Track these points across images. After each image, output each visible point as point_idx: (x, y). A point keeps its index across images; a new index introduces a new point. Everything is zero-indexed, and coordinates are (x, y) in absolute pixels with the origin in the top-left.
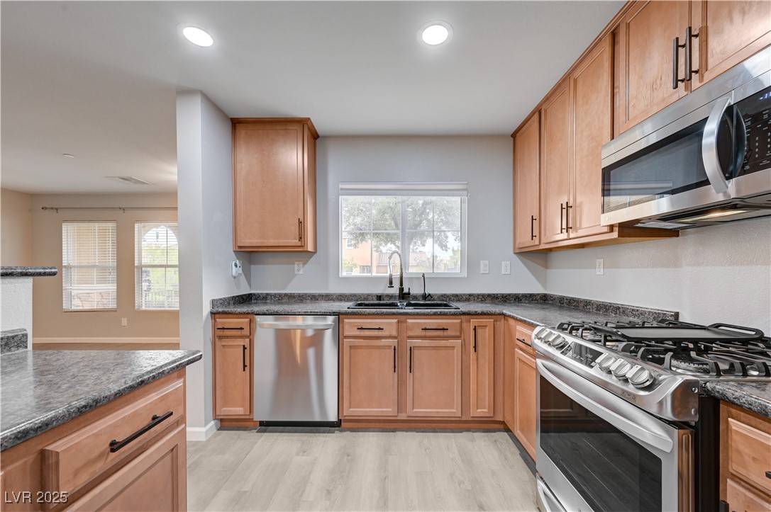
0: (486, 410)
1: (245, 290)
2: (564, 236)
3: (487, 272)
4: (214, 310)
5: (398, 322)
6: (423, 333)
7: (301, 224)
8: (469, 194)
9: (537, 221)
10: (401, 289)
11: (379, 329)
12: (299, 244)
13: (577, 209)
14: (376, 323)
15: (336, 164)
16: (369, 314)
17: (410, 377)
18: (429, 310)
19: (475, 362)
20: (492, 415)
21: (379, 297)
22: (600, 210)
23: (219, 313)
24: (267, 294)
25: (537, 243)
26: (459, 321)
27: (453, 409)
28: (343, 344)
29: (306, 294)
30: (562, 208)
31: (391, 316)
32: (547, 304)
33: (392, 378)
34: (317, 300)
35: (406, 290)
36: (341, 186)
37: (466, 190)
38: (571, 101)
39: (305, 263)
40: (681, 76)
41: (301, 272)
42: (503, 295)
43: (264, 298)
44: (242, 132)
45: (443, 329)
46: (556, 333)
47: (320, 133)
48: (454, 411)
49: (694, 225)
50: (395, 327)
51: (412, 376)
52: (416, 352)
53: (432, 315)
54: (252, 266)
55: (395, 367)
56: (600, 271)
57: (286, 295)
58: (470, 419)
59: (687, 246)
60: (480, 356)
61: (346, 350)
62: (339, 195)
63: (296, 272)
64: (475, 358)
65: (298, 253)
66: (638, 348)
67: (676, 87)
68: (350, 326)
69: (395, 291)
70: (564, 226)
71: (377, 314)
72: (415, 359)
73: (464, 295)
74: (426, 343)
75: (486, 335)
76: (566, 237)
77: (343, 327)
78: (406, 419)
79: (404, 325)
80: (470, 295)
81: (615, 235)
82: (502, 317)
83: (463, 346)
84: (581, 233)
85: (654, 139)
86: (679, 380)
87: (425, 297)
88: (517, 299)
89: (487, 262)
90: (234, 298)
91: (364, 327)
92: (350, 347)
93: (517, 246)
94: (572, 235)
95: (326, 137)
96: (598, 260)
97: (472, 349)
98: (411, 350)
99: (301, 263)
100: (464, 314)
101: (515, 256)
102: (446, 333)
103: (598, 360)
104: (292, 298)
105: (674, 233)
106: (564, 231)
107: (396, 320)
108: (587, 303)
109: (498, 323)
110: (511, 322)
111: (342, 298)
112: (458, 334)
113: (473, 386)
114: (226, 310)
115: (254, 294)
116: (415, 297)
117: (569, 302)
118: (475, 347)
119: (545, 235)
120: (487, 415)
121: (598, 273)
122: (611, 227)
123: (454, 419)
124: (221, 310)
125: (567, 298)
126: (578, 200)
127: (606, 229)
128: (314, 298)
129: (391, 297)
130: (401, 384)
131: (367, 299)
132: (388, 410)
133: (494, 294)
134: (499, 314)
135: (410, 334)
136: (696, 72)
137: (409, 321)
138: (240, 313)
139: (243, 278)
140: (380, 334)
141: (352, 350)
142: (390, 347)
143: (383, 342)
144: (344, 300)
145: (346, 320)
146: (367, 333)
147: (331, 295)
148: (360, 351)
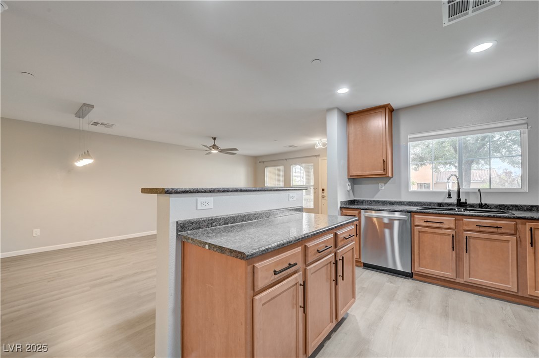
1: (352, 198)
4: (342, 206)
5: (456, 220)
6: (478, 229)
7: (385, 162)
8: (529, 127)
10: (459, 200)
11: (441, 223)
12: (384, 173)
14: (438, 219)
15: (405, 124)
16: (432, 213)
17: (466, 257)
18: (483, 214)
19: (532, 254)
21: (440, 205)
23: (344, 208)
24: (363, 200)
26: (513, 223)
27: (509, 285)
28: (414, 229)
29: (386, 201)
31: (449, 216)
33: (452, 255)
34: (394, 204)
35: (463, 200)
36: (409, 136)
37: (526, 123)
39: (385, 184)
41: (383, 188)
43: (362, 202)
44: (352, 119)
45: (497, 227)
47: (394, 108)
48: (510, 287)
50: (453, 222)
52: (471, 241)
53: (486, 217)
54: (355, 185)
55: (453, 248)
57: (374, 201)
58: (527, 297)
61: (416, 234)
62: (408, 142)
63: (380, 188)
64: (532, 251)
65: (383, 178)
68: (419, 220)
69: (454, 200)
71: (439, 214)
72: (471, 245)
74: (481, 235)
77: (414, 220)
78: (463, 282)
79: (460, 222)
83: (519, 241)
87: (481, 205)
90: (348, 201)
91: (429, 221)
92: (419, 231)
95: (399, 110)
97: (528, 245)
98: (466, 238)
99: (383, 183)
100: (519, 218)
102: (499, 230)
104: (377, 202)
107: (454, 218)
111: (410, 204)
112: (513, 232)
113: (530, 273)
114: (347, 206)
115: (356, 200)
116: (472, 206)
118: (532, 243)
123: (509, 293)
124: (345, 206)
128: (392, 203)
129: (450, 205)
130: (459, 259)
131: (430, 205)
132: (449, 274)
135: (466, 228)
137: (465, 219)
138: (354, 209)
139: (351, 192)
140: (441, 226)
141: (420, 234)
142: (449, 235)
143: (444, 231)
144: (413, 206)
145: (415, 216)
146: (431, 224)
147: (403, 202)
148: (426, 235)
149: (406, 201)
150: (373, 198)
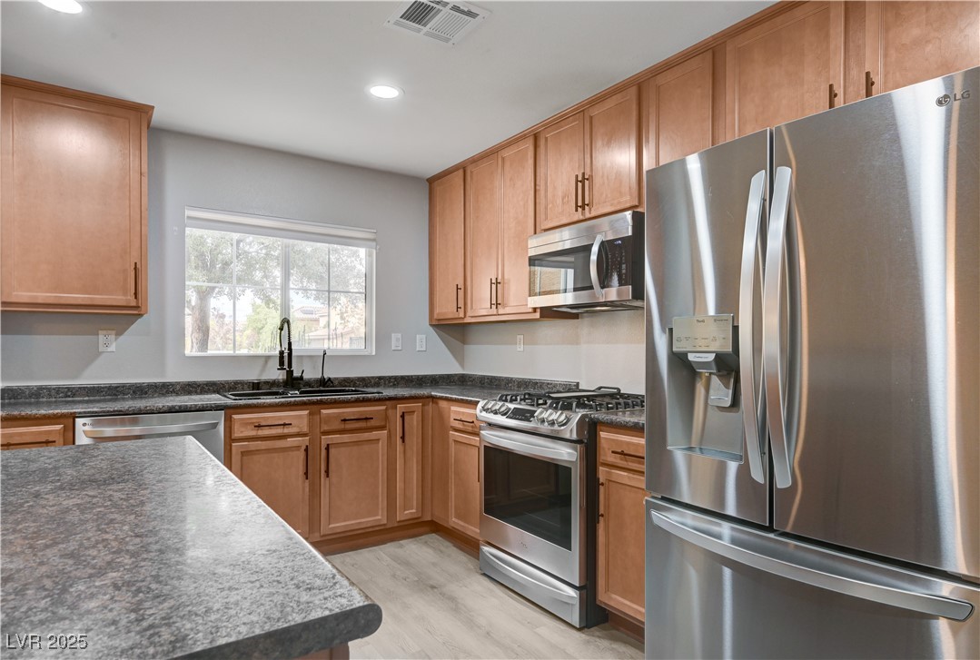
0: (414, 511)
2: (494, 311)
3: (400, 348)
5: (310, 414)
6: (342, 426)
7: (138, 271)
8: (378, 247)
9: (463, 291)
10: (290, 373)
11: (285, 425)
12: (133, 302)
13: (506, 285)
14: (280, 418)
16: (270, 406)
17: (325, 484)
19: (402, 455)
20: (420, 515)
21: (256, 385)
22: (527, 293)
24: (41, 389)
25: (462, 315)
26: (384, 408)
27: (377, 515)
28: (231, 450)
29: (123, 386)
30: (491, 283)
31: (300, 407)
32: (467, 385)
34: (146, 393)
35: (296, 374)
36: (189, 213)
37: (374, 240)
38: (500, 170)
39: (119, 334)
40: (580, 204)
41: (113, 348)
42: (418, 376)
45: (367, 419)
46: (501, 403)
48: (380, 518)
49: (587, 312)
50: (305, 421)
51: (327, 482)
52: (334, 451)
53: (353, 402)
55: (307, 473)
56: (520, 348)
58: (396, 525)
59: (583, 327)
60: (407, 447)
61: (236, 459)
62: (186, 226)
63: (103, 348)
64: (402, 451)
66: (557, 404)
67: (577, 210)
68: (242, 425)
70: (494, 302)
71: (282, 406)
72: (332, 460)
73: (373, 377)
74: (346, 438)
75: (413, 421)
76: (495, 313)
77: (231, 426)
78: (319, 539)
79: (317, 417)
80: (380, 378)
81: (537, 315)
82: (430, 400)
83: (389, 436)
84: (508, 310)
85: (568, 245)
86: (580, 415)
87: (325, 382)
88: (435, 381)
89: (399, 336)
91: (262, 424)
92: (242, 452)
93: (435, 317)
94: (501, 311)
96: (518, 337)
97: (399, 441)
98: (326, 449)
99: (114, 332)
100: (390, 399)
101: (431, 328)
102: (370, 424)
103: (536, 414)
105: (576, 316)
106: (494, 307)
107: (306, 412)
108: (509, 381)
109: (426, 407)
110: (443, 404)
112: (383, 423)
113: (399, 485)
116: (308, 383)
117: (491, 381)
118: (403, 438)
119: (472, 308)
120: (416, 516)
121: (519, 349)
122: (535, 310)
123: (377, 528)
125: (488, 377)
126: (506, 277)
127: (531, 310)
129: (272, 384)
130: (315, 494)
133: (408, 376)
134: (428, 397)
135: (325, 428)
136: (588, 205)
137: (324, 411)
138: (46, 417)
140: (286, 430)
141: (245, 458)
142: (298, 447)
143: (291, 442)
144: (197, 393)
145: (235, 417)
146: (266, 432)
147: (172, 384)
148: (256, 457)
149: (178, 383)
150: (76, 377)
